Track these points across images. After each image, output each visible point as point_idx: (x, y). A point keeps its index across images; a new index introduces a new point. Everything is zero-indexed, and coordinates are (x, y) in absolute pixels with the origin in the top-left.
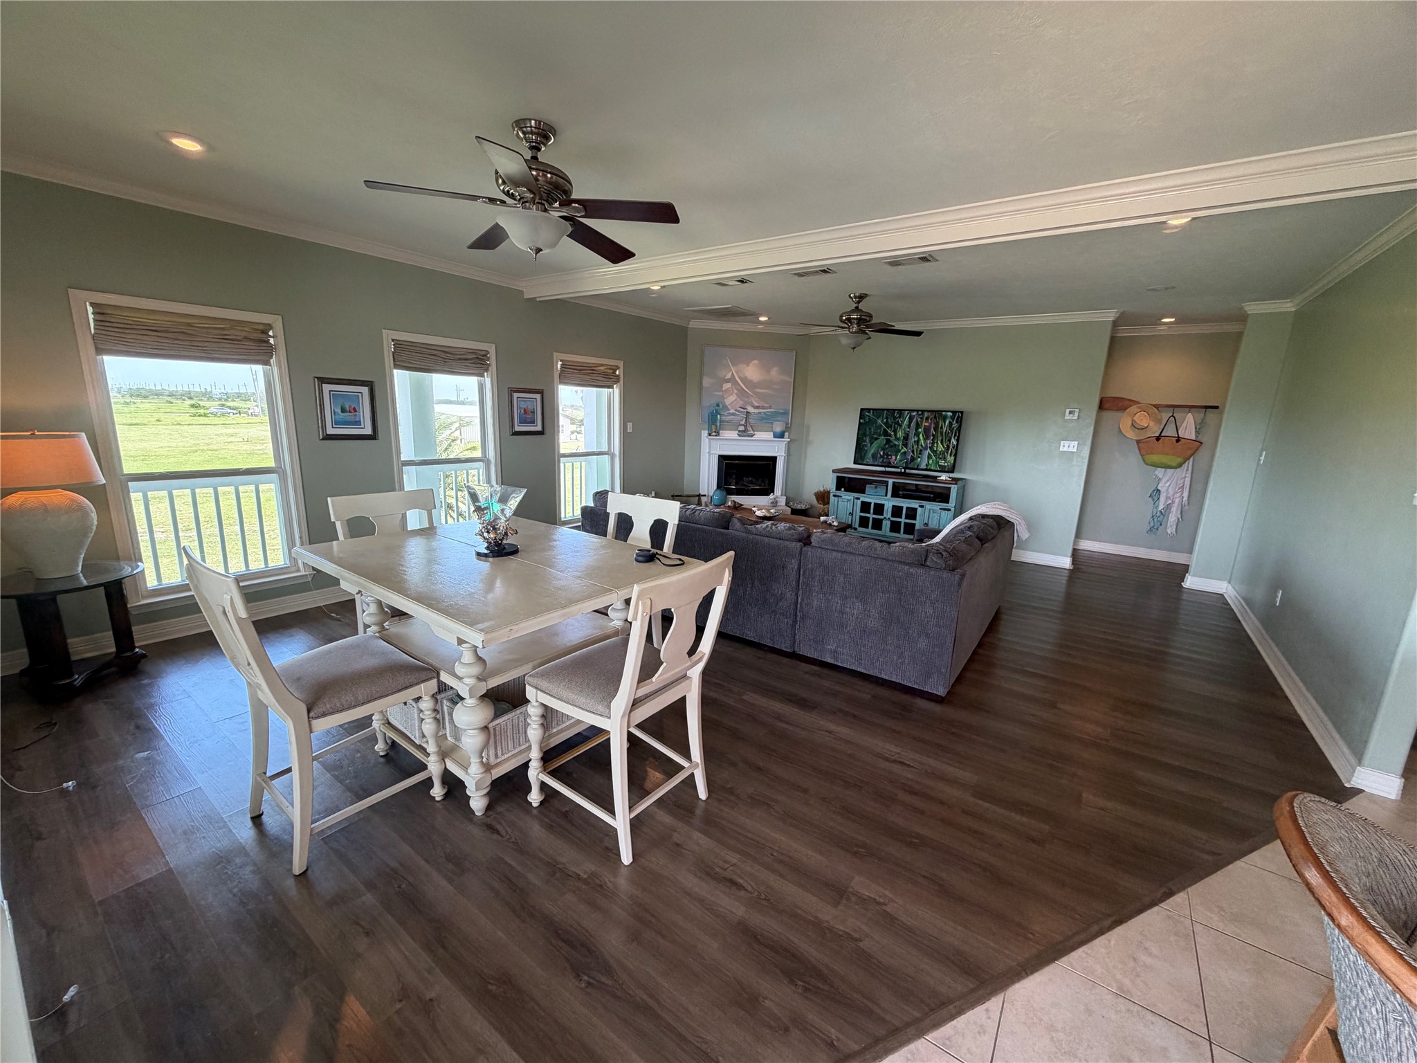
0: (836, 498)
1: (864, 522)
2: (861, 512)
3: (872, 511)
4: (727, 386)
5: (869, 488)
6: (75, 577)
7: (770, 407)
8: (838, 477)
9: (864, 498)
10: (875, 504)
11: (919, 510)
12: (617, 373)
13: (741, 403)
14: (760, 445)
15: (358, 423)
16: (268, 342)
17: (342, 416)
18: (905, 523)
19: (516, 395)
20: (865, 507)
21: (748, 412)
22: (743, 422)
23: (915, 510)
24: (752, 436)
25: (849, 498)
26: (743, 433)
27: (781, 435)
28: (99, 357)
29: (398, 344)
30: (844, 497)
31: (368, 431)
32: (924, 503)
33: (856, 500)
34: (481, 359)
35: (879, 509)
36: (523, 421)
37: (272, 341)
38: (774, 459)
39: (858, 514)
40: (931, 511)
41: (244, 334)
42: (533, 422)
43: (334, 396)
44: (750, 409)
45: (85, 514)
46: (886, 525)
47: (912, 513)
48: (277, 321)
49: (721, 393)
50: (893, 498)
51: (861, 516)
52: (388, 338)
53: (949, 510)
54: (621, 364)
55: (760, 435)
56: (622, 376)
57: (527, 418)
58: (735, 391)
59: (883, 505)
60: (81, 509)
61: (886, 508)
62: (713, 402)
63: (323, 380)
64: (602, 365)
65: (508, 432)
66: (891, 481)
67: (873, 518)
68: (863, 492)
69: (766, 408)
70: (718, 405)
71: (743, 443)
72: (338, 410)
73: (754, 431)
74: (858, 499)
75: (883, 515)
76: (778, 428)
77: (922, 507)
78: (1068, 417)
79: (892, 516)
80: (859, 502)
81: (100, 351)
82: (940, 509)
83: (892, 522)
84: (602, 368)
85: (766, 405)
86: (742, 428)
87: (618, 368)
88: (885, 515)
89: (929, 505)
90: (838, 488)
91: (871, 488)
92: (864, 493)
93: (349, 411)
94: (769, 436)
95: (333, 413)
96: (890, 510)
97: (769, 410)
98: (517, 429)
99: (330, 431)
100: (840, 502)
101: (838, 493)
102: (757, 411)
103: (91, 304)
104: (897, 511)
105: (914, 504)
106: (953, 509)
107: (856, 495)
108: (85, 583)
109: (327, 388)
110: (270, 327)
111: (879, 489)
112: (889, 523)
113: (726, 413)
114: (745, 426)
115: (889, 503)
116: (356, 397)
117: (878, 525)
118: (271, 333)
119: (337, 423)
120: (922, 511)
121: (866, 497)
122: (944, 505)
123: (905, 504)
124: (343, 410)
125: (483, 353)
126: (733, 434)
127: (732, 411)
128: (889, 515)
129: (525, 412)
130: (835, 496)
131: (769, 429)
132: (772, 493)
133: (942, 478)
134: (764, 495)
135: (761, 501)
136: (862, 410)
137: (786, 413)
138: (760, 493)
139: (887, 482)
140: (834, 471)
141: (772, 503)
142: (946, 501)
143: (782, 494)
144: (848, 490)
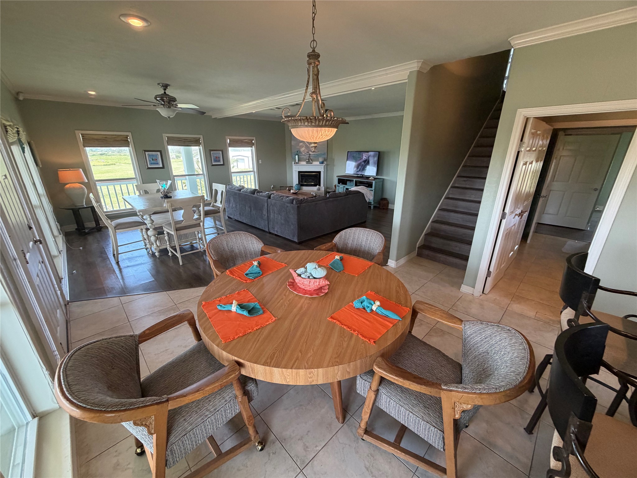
4: (301, 144)
5: (348, 182)
6: (84, 205)
7: (318, 152)
8: (338, 179)
9: (347, 187)
12: (253, 142)
13: (306, 151)
14: (316, 167)
15: (158, 163)
16: (128, 140)
17: (152, 162)
19: (212, 152)
21: (310, 154)
22: (308, 158)
24: (312, 163)
25: (342, 187)
26: (308, 162)
27: (322, 163)
28: (85, 148)
29: (168, 138)
31: (161, 166)
34: (198, 141)
36: (215, 161)
37: (129, 140)
38: (319, 172)
41: (120, 139)
42: (219, 161)
43: (149, 155)
44: (311, 153)
45: (84, 190)
48: (130, 134)
49: (299, 147)
52: (165, 136)
53: (372, 191)
54: (254, 138)
55: (315, 163)
56: (255, 144)
57: (217, 159)
58: (304, 146)
60: (82, 188)
62: (296, 150)
63: (145, 151)
64: (246, 139)
65: (210, 165)
66: (354, 180)
68: (346, 184)
69: (317, 152)
70: (298, 152)
71: (307, 166)
72: (151, 160)
73: (312, 161)
74: (345, 187)
76: (321, 160)
77: (367, 188)
81: (84, 146)
84: (246, 140)
86: (307, 160)
87: (253, 140)
90: (339, 183)
93: (155, 160)
94: (318, 163)
95: (150, 161)
98: (214, 164)
99: (149, 166)
100: (339, 188)
101: (339, 185)
102: (313, 153)
103: (81, 134)
107: (344, 185)
108: (85, 206)
109: (147, 153)
110: (128, 136)
111: (351, 183)
113: (301, 155)
114: (309, 160)
116: (157, 155)
118: (128, 138)
119: (151, 164)
122: (371, 189)
124: (153, 160)
125: (198, 139)
126: (304, 163)
127: (303, 154)
129: (216, 158)
130: (338, 186)
131: (318, 161)
132: (320, 185)
133: (371, 178)
134: (316, 186)
135: (315, 189)
136: (348, 152)
137: (324, 154)
138: (315, 185)
139: (353, 180)
140: (337, 176)
141: (319, 189)
142: (372, 187)
143: (323, 186)
144: (342, 184)
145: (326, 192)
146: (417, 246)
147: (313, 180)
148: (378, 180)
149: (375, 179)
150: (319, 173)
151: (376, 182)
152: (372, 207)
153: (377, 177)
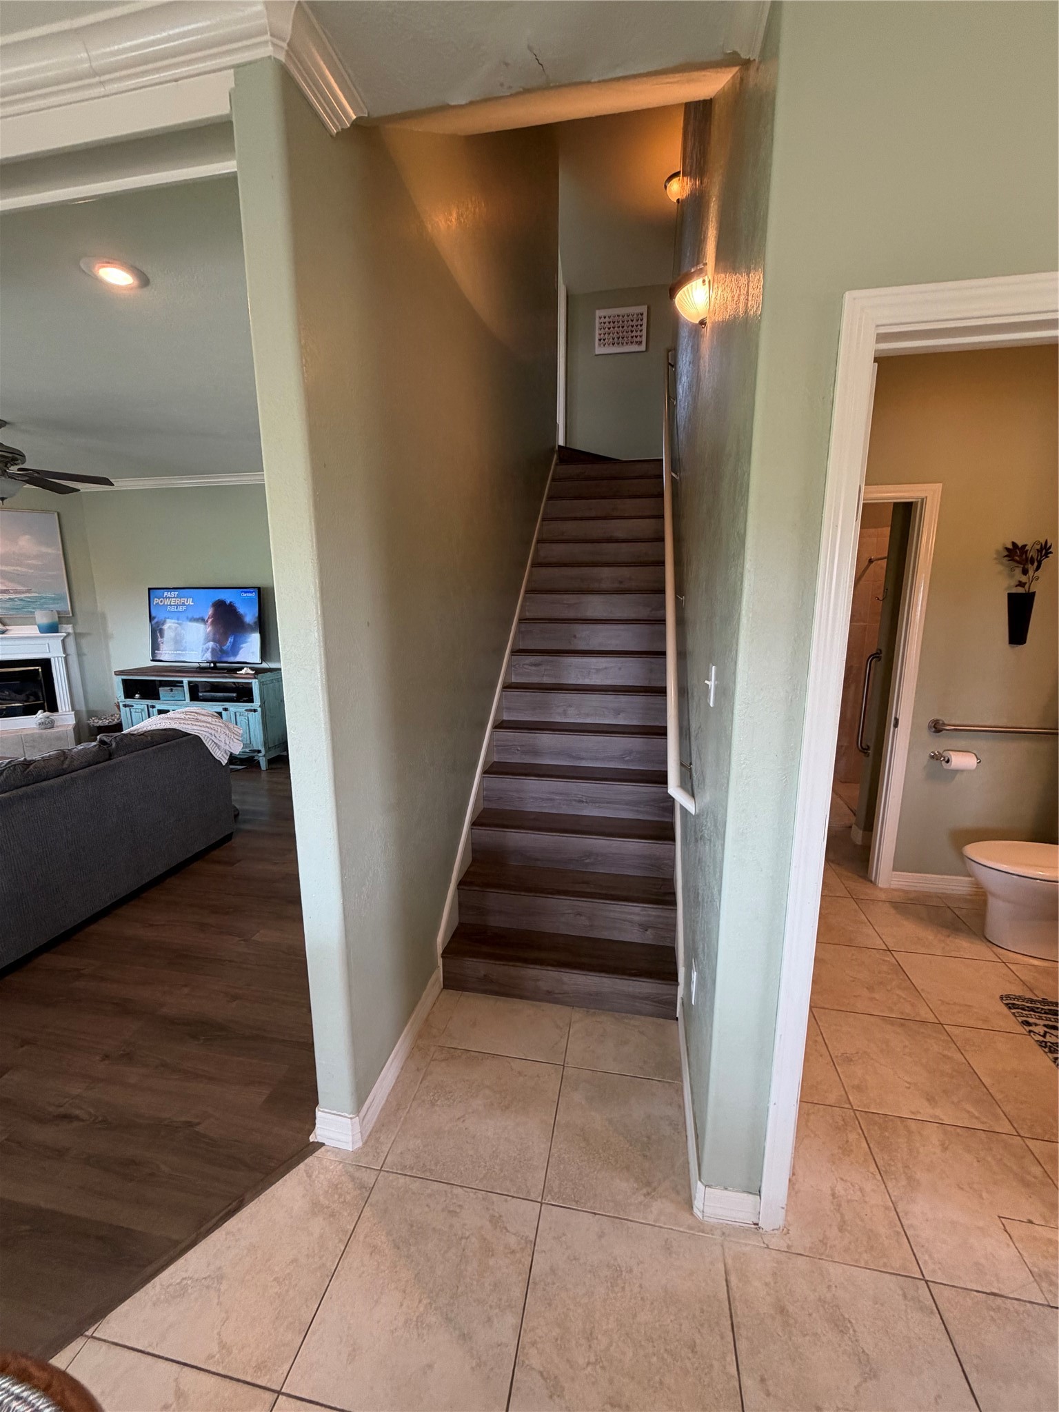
0: (128, 709)
5: (163, 691)
7: (29, 591)
8: (124, 682)
9: (159, 704)
14: (25, 643)
24: (4, 632)
27: (53, 628)
32: (227, 705)
33: (151, 709)
40: (238, 714)
50: (192, 702)
53: (255, 711)
55: (15, 631)
66: (186, 680)
68: (156, 696)
69: (21, 592)
74: (154, 707)
76: (42, 618)
77: (226, 710)
82: (246, 710)
85: (20, 588)
89: (232, 707)
91: (166, 691)
92: (159, 699)
94: (33, 630)
100: (133, 714)
101: (129, 701)
106: (259, 709)
107: (150, 702)
111: (174, 692)
120: (227, 714)
121: (161, 701)
122: (249, 705)
130: (125, 706)
131: (30, 621)
132: (53, 708)
133: (243, 671)
134: (35, 713)
135: (29, 723)
136: (149, 589)
137: (60, 598)
138: (29, 711)
139: (182, 682)
140: (118, 673)
141: (50, 724)
142: (251, 701)
143: (68, 707)
144: (143, 697)
145: (83, 731)
146: (440, 950)
147: (19, 692)
148: (269, 674)
149: (258, 672)
150: (46, 664)
151: (261, 684)
152: (263, 765)
153: (265, 665)
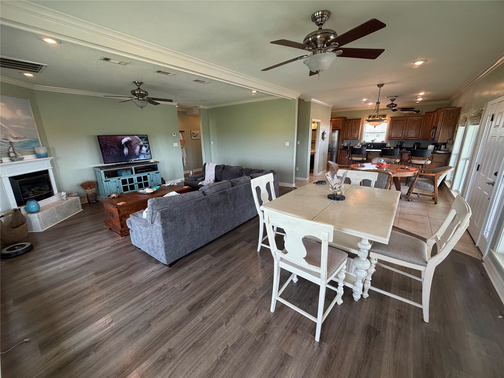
0: (107, 182)
1: (125, 189)
2: (123, 185)
3: (128, 183)
5: (123, 173)
8: (105, 172)
9: (122, 178)
10: (129, 179)
11: (148, 176)
13: (3, 136)
18: (144, 183)
20: (124, 182)
21: (10, 142)
22: (11, 150)
23: (146, 176)
24: (22, 159)
25: (115, 180)
26: (15, 158)
30: (111, 180)
32: (149, 173)
33: (118, 180)
35: (131, 180)
38: (47, 172)
39: (122, 186)
40: (152, 175)
44: (12, 140)
46: (136, 186)
47: (145, 178)
50: (136, 174)
51: (123, 187)
53: (159, 173)
55: (28, 158)
59: (132, 179)
61: (134, 179)
66: (133, 167)
67: (130, 186)
69: (23, 139)
73: (22, 156)
74: (120, 179)
75: (133, 183)
78: (173, 135)
79: (138, 182)
80: (120, 181)
82: (155, 173)
83: (138, 184)
85: (22, 136)
86: (12, 155)
88: (134, 182)
89: (151, 173)
90: (107, 177)
92: (121, 176)
94: (34, 158)
96: (136, 179)
97: (25, 140)
100: (109, 184)
101: (108, 179)
102: (17, 141)
104: (139, 179)
105: (145, 174)
107: (118, 178)
111: (128, 172)
112: (137, 185)
114: (14, 153)
115: (135, 177)
117: (132, 187)
121: (123, 177)
122: (156, 171)
123: (142, 175)
126: (8, 160)
128: (137, 182)
130: (105, 181)
131: (32, 153)
